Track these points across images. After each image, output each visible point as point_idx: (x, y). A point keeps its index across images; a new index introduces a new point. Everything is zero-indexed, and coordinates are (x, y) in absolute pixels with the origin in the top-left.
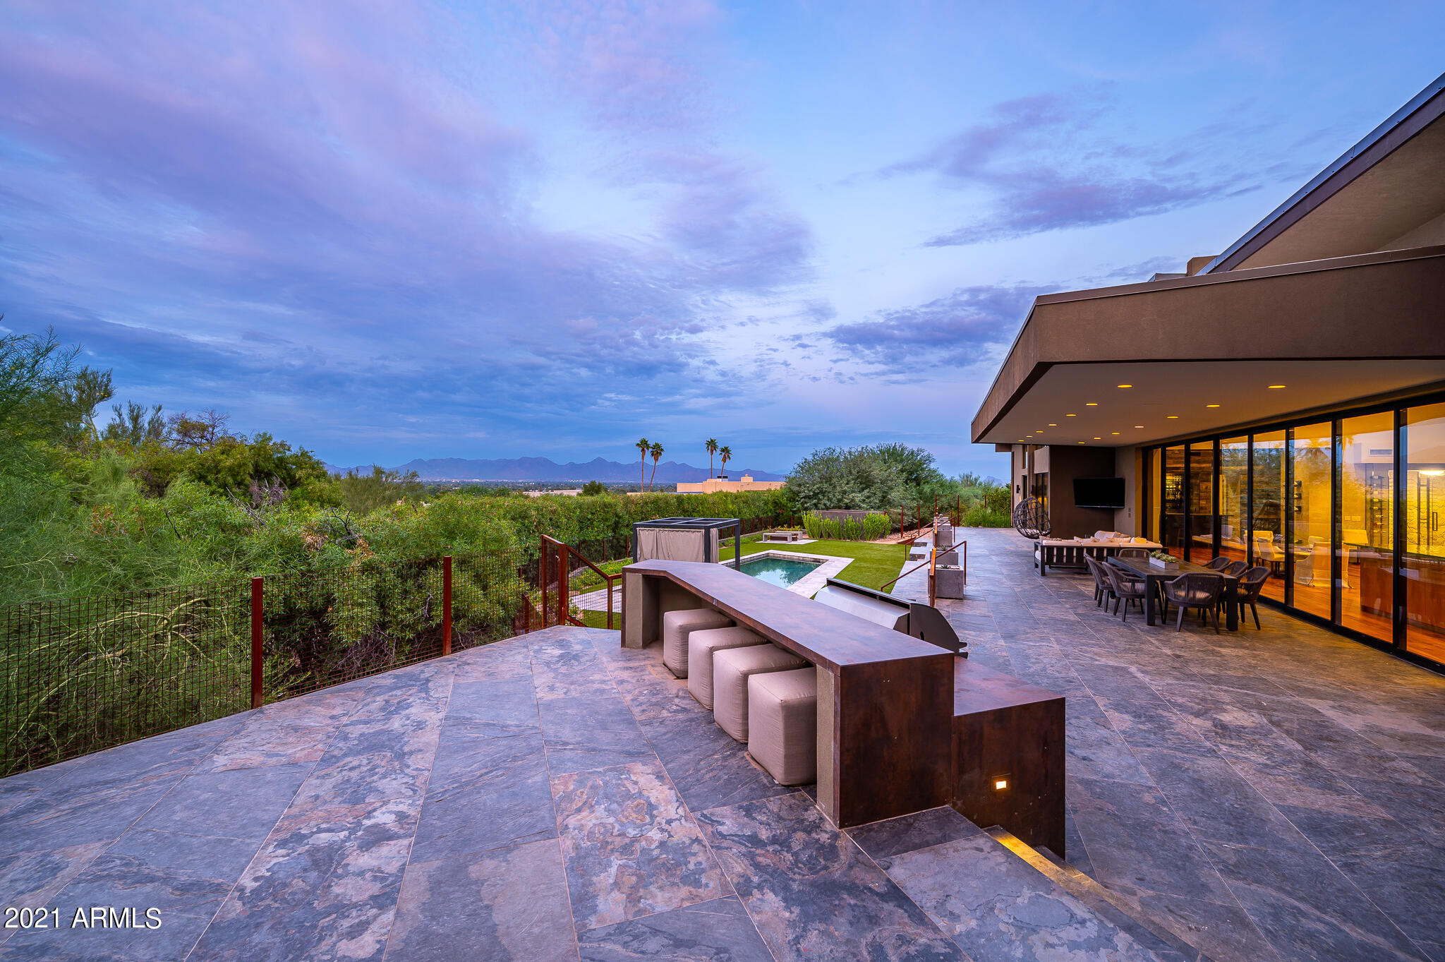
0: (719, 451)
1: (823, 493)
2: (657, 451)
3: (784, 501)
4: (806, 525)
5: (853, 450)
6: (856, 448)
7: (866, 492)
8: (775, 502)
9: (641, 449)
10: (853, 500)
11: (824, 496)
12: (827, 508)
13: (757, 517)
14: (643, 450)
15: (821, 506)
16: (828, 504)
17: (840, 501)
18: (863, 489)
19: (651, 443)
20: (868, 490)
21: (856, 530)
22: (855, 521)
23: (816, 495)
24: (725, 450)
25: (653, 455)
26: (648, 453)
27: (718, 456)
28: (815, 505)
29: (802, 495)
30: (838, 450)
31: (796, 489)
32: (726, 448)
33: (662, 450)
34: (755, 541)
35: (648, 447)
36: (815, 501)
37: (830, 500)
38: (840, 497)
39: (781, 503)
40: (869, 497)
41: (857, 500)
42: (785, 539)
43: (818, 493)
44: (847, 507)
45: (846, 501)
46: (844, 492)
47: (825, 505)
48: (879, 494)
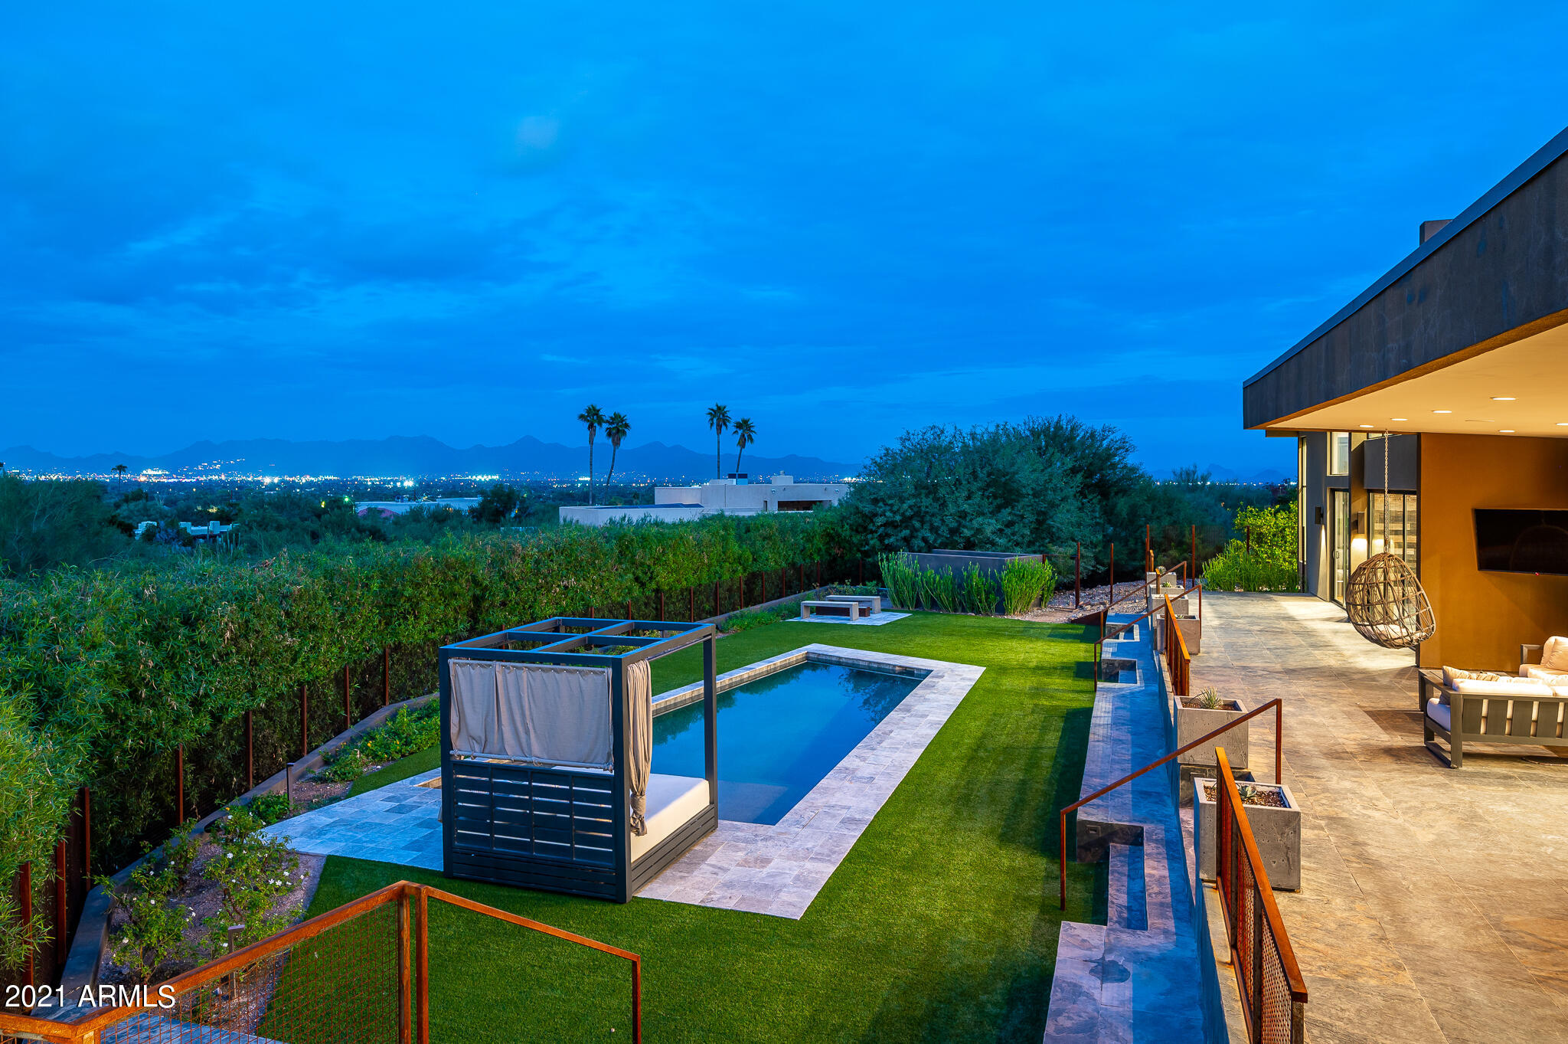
0: (731, 426)
1: (919, 515)
2: (618, 428)
3: (846, 532)
4: (889, 582)
5: (978, 431)
6: (985, 427)
7: (1006, 514)
8: (828, 534)
9: (587, 425)
10: (979, 531)
11: (923, 523)
12: (930, 548)
13: (793, 565)
14: (591, 426)
15: (917, 542)
16: (931, 538)
17: (953, 532)
18: (999, 508)
19: (607, 413)
20: (1009, 510)
21: (988, 593)
22: (986, 575)
23: (906, 521)
24: (744, 425)
25: (609, 435)
26: (601, 431)
27: (730, 436)
28: (906, 540)
29: (880, 521)
30: (950, 431)
31: (867, 508)
32: (745, 422)
33: (627, 426)
34: (784, 617)
35: (600, 421)
36: (906, 532)
37: (934, 529)
38: (954, 525)
39: (839, 536)
40: (1010, 524)
41: (988, 531)
42: (845, 612)
43: (911, 518)
44: (969, 545)
45: (967, 533)
46: (963, 515)
47: (925, 540)
48: (1030, 517)
